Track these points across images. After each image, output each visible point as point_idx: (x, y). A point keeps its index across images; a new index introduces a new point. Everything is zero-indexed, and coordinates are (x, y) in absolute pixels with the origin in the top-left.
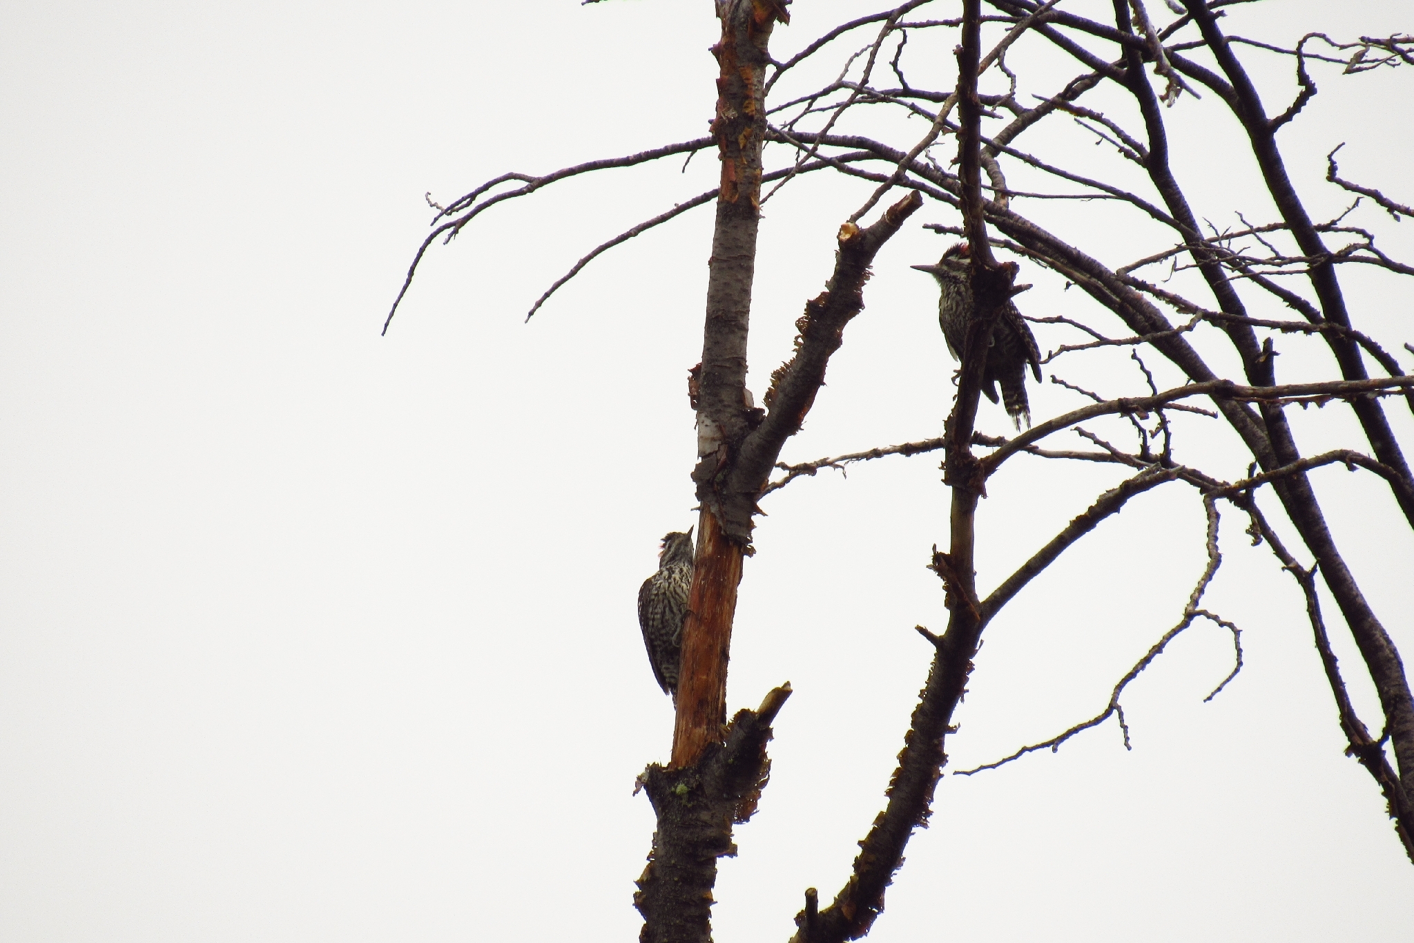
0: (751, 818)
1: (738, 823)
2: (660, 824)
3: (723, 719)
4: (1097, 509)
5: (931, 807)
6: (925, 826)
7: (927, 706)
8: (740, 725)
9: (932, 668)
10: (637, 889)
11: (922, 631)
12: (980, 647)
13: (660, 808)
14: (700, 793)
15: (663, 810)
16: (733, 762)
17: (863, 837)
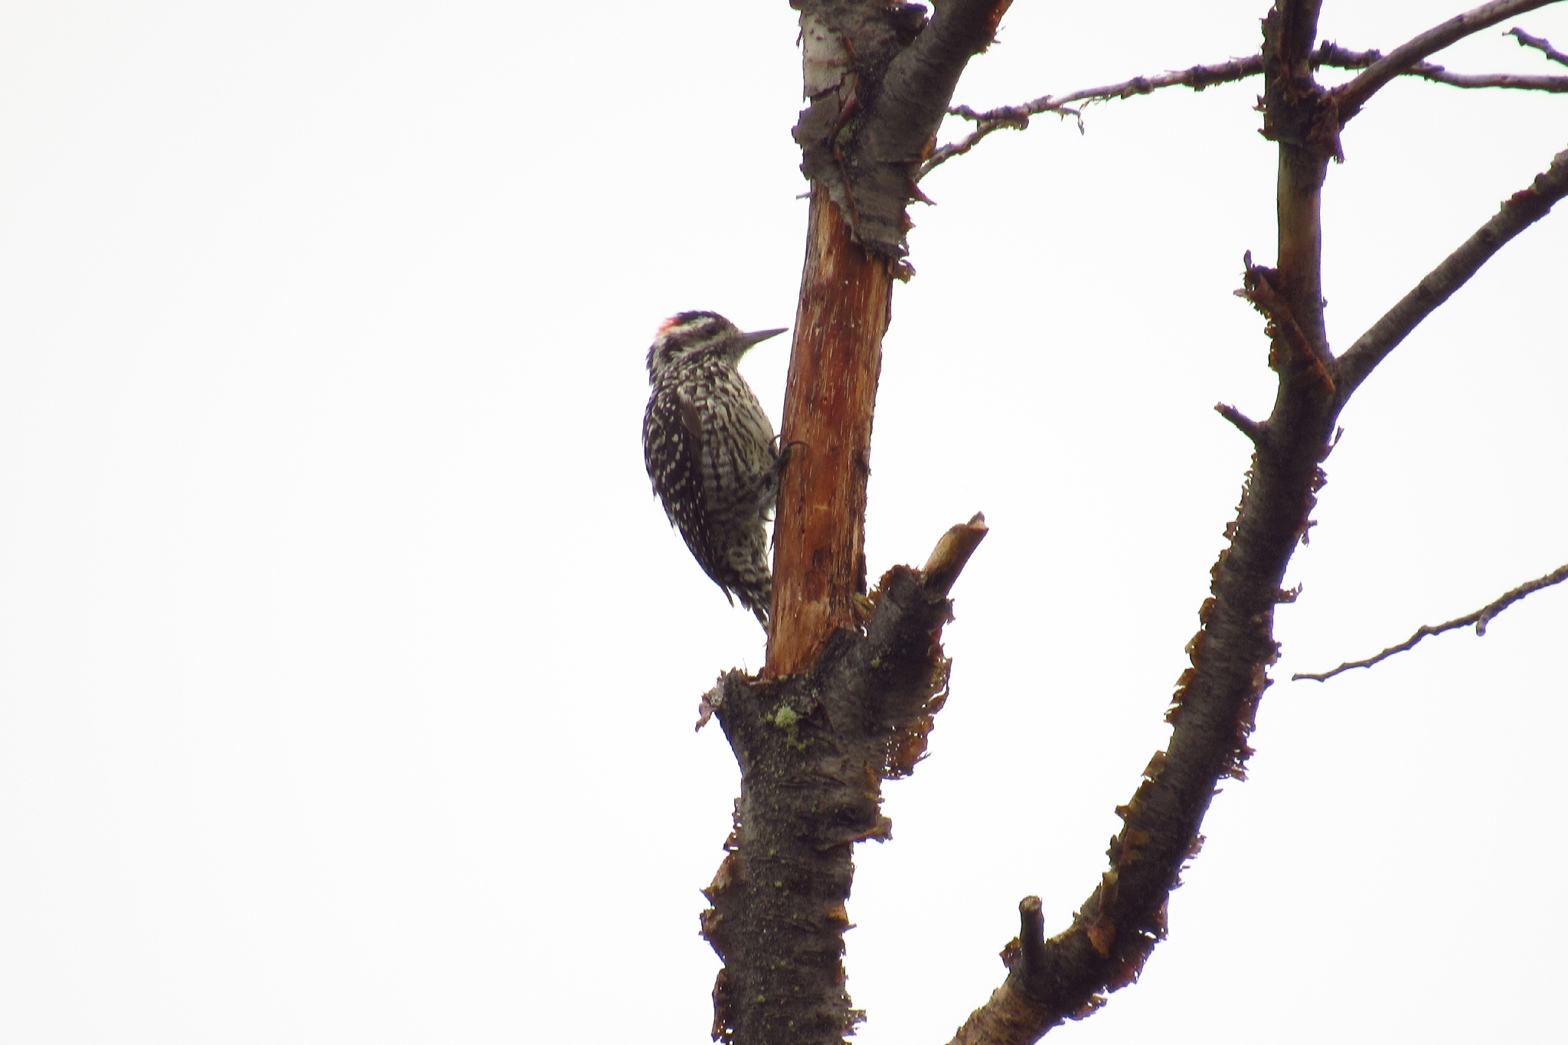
0: (917, 767)
1: (891, 778)
2: (746, 782)
3: (861, 585)
4: (1552, 179)
5: (1252, 741)
6: (1240, 776)
7: (1239, 552)
8: (891, 596)
9: (1247, 482)
10: (706, 905)
11: (1229, 413)
12: (1336, 442)
13: (746, 754)
14: (819, 722)
15: (752, 757)
16: (881, 664)
17: (1126, 799)
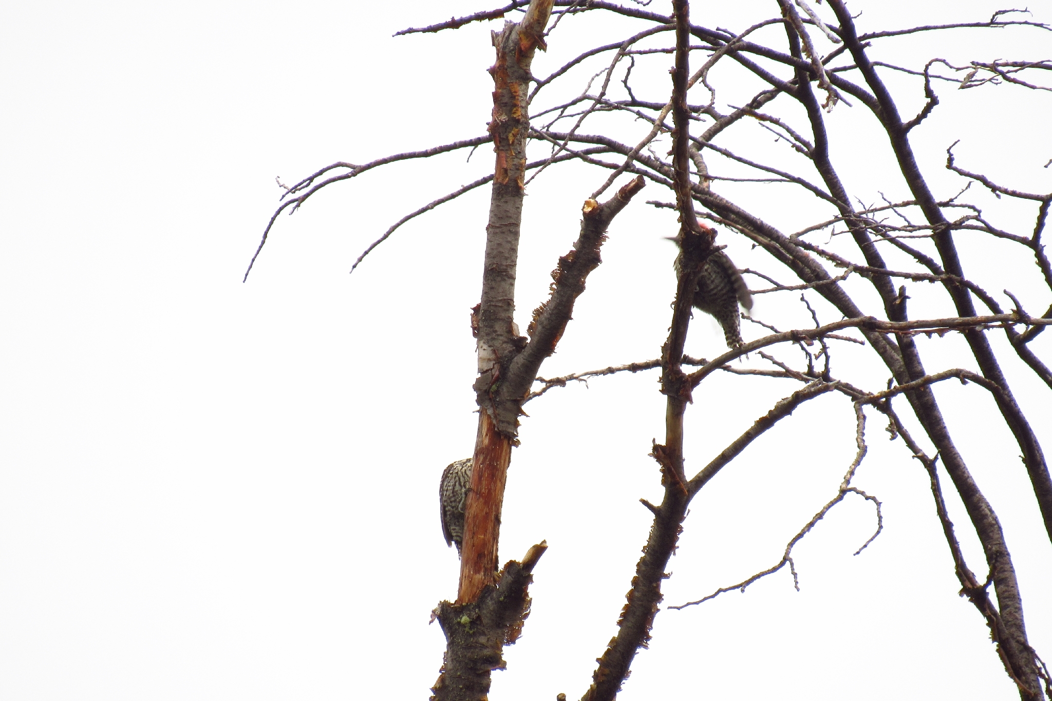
0: (517, 641)
1: (507, 645)
2: (449, 645)
3: (496, 568)
4: (775, 413)
5: (651, 633)
6: (646, 647)
7: (648, 558)
8: (508, 572)
9: (651, 530)
10: (432, 694)
11: (645, 503)
12: (687, 515)
13: (449, 634)
14: (478, 622)
15: (451, 636)
16: (504, 600)
17: (600, 655)
